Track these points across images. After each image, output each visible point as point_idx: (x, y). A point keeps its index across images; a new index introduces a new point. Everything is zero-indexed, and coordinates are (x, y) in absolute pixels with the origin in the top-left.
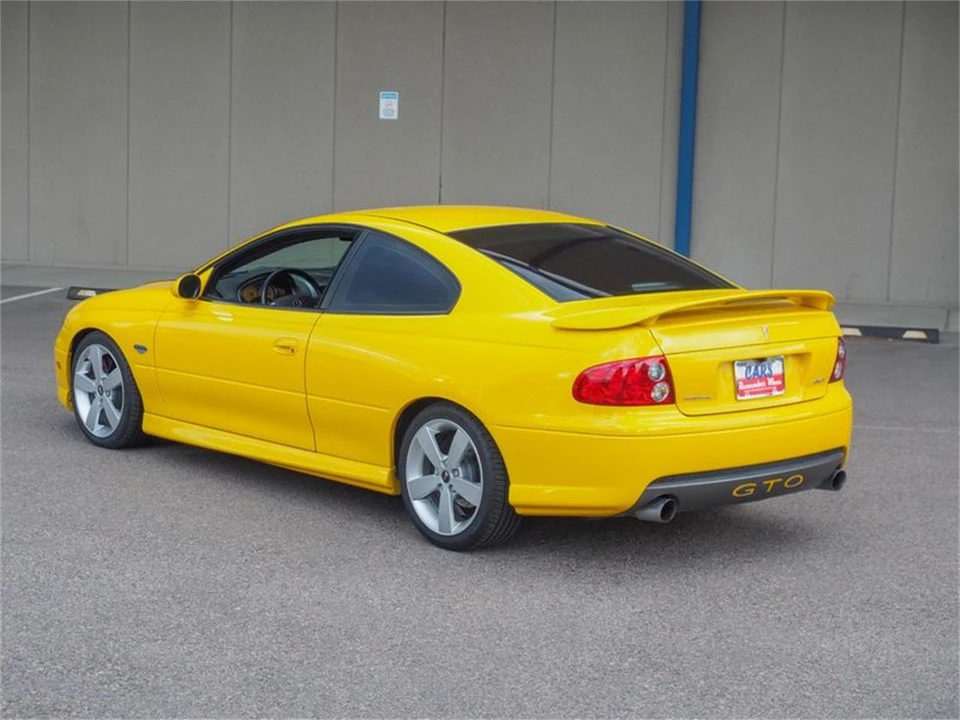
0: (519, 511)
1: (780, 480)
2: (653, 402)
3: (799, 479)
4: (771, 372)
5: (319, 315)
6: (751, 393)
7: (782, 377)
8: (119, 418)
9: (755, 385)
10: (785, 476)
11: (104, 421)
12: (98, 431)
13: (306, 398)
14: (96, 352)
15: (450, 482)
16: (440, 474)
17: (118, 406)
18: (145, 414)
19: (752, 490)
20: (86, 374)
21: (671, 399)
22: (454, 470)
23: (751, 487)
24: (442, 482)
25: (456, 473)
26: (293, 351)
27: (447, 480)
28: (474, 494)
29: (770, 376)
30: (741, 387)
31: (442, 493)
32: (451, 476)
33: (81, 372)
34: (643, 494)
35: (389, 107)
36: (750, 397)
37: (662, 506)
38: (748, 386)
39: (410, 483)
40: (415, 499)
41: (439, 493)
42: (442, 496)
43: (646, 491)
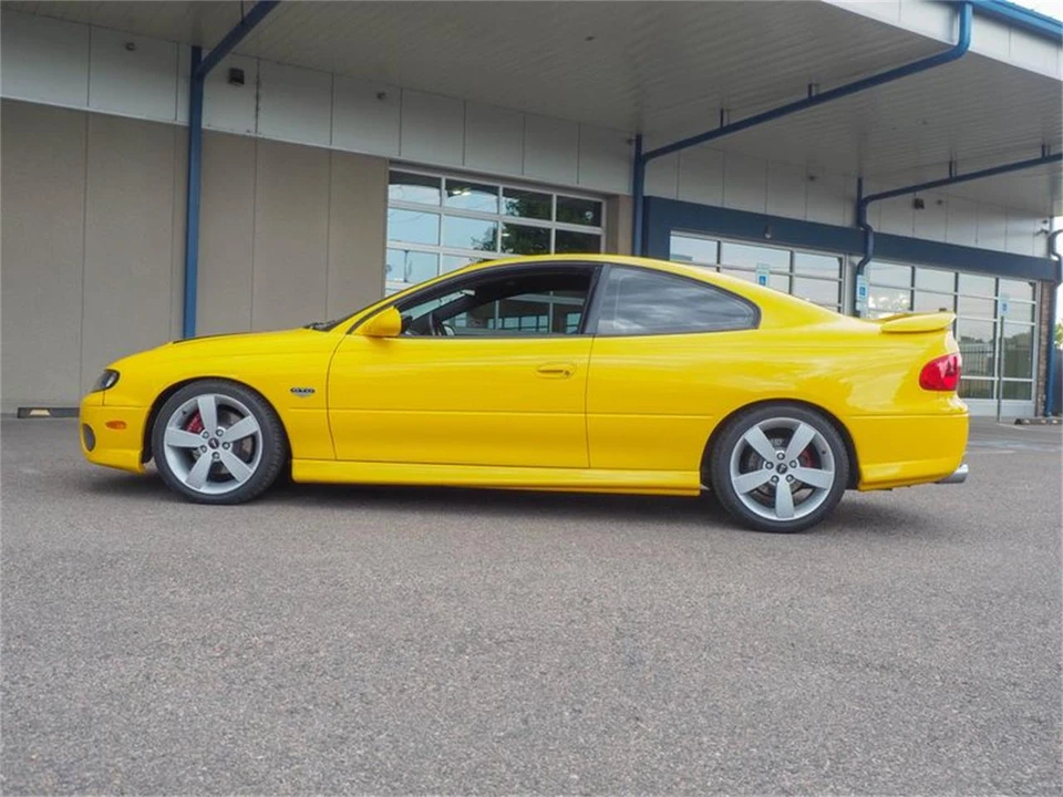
8: (252, 471)
13: (586, 418)
15: (788, 473)
16: (774, 467)
18: (295, 461)
24: (777, 474)
26: (568, 374)
27: (783, 471)
32: (789, 467)
39: (736, 480)
40: (742, 494)
42: (779, 486)
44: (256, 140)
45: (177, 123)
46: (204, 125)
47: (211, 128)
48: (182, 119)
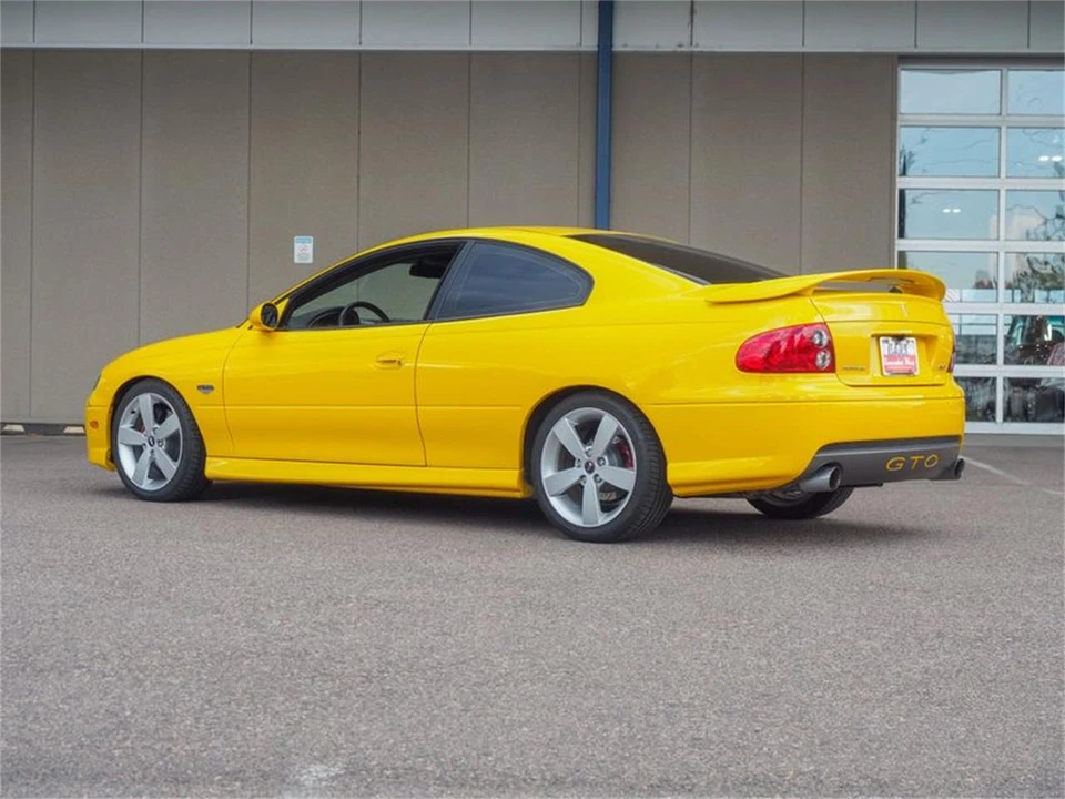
0: (677, 491)
1: (922, 457)
2: (817, 370)
3: (934, 458)
5: (427, 325)
8: (175, 468)
10: (926, 454)
11: (156, 473)
12: (147, 485)
13: (417, 410)
14: (145, 402)
15: (595, 472)
16: (583, 465)
17: (173, 454)
18: (208, 459)
19: (901, 465)
20: (133, 428)
21: (832, 369)
22: (599, 459)
23: (900, 462)
24: (585, 473)
25: (602, 462)
26: (399, 362)
27: (590, 470)
28: (625, 479)
31: (585, 486)
32: (596, 465)
33: (125, 426)
34: (811, 462)
35: (303, 251)
37: (830, 472)
39: (547, 479)
40: (553, 496)
41: (582, 487)
42: (585, 489)
43: (814, 458)
44: (691, 56)
45: (583, 49)
46: (618, 46)
47: (628, 49)
48: (590, 43)
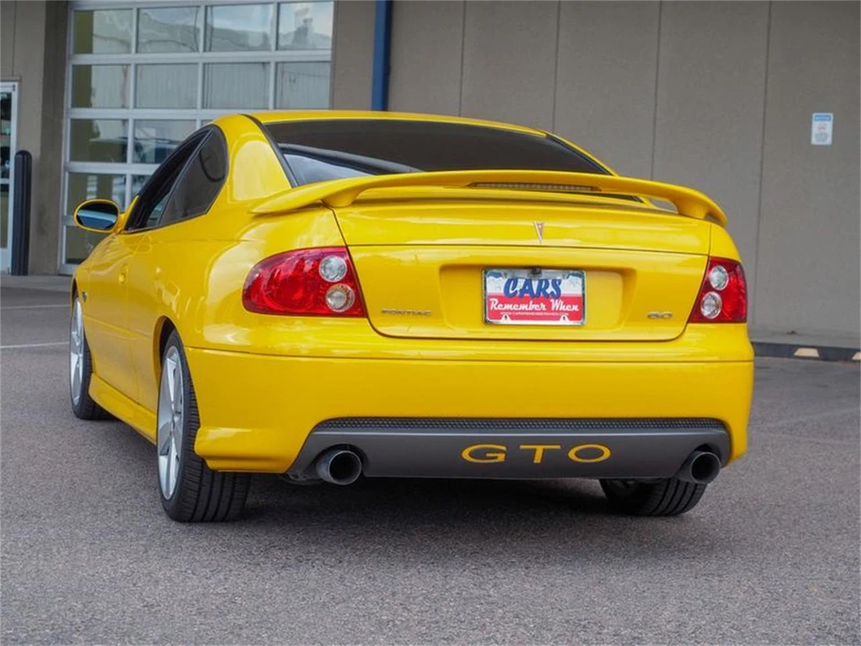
0: (211, 464)
2: (330, 313)
4: (558, 290)
6: (513, 318)
7: (580, 301)
9: (523, 307)
18: (93, 375)
21: (359, 310)
29: (558, 296)
30: (495, 305)
34: (307, 440)
35: (822, 130)
36: (509, 321)
37: (332, 459)
38: (508, 307)
43: (311, 436)
